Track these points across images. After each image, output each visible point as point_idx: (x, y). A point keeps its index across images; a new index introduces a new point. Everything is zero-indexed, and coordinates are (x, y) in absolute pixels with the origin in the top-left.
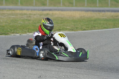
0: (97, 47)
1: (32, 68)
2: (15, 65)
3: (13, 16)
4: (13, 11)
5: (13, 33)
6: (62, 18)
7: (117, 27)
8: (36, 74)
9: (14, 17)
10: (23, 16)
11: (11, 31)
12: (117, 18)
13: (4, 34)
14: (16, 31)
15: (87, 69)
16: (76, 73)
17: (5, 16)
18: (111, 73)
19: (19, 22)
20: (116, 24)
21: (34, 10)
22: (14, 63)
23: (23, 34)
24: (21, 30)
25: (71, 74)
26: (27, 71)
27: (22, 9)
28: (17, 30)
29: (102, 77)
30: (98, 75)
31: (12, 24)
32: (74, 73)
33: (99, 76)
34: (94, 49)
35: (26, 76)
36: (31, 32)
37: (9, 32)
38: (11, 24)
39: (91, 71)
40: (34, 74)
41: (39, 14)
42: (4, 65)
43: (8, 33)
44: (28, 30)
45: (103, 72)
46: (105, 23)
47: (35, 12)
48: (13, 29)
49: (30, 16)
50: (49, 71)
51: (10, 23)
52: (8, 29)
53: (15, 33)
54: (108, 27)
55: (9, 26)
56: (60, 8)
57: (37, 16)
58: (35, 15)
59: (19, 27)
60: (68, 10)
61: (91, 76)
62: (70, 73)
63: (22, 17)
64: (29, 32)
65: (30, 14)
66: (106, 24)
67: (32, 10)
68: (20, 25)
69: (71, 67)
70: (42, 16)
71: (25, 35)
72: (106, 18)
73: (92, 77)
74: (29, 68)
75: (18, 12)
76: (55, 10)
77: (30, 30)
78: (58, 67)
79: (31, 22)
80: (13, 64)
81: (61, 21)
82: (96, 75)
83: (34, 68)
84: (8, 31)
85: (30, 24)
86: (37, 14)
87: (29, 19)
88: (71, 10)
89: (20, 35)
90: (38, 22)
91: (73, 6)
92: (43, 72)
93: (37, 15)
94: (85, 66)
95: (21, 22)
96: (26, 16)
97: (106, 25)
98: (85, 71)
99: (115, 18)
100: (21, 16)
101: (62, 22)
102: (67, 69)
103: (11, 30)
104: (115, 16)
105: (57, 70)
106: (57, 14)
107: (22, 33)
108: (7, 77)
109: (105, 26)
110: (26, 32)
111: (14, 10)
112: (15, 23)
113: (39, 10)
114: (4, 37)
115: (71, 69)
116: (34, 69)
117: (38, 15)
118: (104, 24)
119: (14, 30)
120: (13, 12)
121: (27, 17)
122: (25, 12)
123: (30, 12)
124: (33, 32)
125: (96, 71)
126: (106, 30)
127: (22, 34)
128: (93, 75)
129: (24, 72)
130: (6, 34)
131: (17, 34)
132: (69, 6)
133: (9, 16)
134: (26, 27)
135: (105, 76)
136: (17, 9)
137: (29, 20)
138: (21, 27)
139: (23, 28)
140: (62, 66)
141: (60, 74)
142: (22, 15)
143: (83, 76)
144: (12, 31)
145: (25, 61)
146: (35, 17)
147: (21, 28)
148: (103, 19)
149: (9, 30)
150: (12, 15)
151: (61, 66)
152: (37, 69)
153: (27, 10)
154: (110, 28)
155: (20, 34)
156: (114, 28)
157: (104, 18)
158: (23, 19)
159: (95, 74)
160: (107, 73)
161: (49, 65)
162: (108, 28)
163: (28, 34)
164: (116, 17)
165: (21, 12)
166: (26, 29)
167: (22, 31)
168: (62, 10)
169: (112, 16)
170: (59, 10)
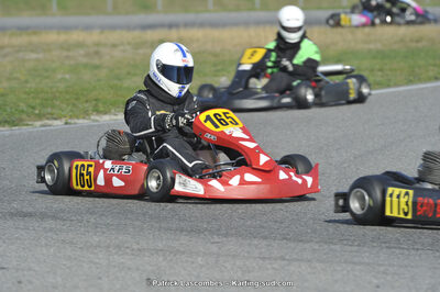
0: (355, 158)
1: (118, 247)
2: (55, 236)
3: (34, 56)
4: (35, 33)
5: (40, 117)
6: (216, 55)
7: (420, 80)
8: (138, 269)
9: (40, 56)
10: (71, 54)
11: (31, 110)
12: (420, 45)
13: (6, 122)
14: (49, 110)
15: (326, 243)
16: (283, 259)
17: (5, 56)
18: (413, 252)
19: (59, 76)
20: (417, 70)
21: (113, 28)
22: (51, 230)
23: (78, 118)
24: (68, 105)
25: (268, 262)
26: (101, 256)
27: (67, 29)
28: (53, 107)
29: (382, 269)
30: (367, 261)
31: (32, 85)
32: (276, 259)
33: (368, 264)
34: (345, 165)
35: (100, 278)
36: (106, 113)
37: (24, 116)
38: (29, 85)
39: (337, 247)
40: (129, 269)
41: (129, 44)
42: (17, 238)
43: (21, 120)
44: (94, 102)
45: (385, 250)
46: (377, 67)
47: (114, 37)
48: (38, 101)
49: (97, 53)
50: (183, 253)
51: (26, 82)
52: (22, 104)
53: (48, 119)
54: (390, 80)
55: (25, 93)
56: (205, 16)
57: (124, 51)
58: (114, 46)
59: (61, 93)
60: (235, 24)
61: (339, 268)
62: (264, 259)
63: (67, 57)
64: (99, 112)
65: (98, 44)
66: (381, 70)
67: (103, 28)
68: (62, 86)
69: (265, 238)
70: (141, 51)
71: (86, 121)
72: (379, 46)
73: (345, 272)
74: (108, 247)
75: (52, 37)
76: (187, 25)
77: (100, 105)
78: (216, 239)
79: (103, 73)
80: (49, 234)
81: (215, 65)
82: (360, 263)
83: (129, 245)
84: (23, 111)
85: (99, 80)
86: (122, 44)
87: (96, 61)
88: (247, 24)
89: (66, 123)
90: (129, 73)
91: (252, 9)
92: (161, 259)
93: (122, 48)
94: (314, 231)
95: (67, 76)
96: (82, 52)
97: (380, 73)
98: (317, 247)
99: (414, 45)
100: (65, 53)
101: (219, 68)
102: (250, 245)
103: (33, 108)
104: (411, 41)
105: (214, 248)
106: (198, 40)
107: (71, 117)
108: (30, 282)
109: (378, 79)
110: (86, 114)
111: (35, 30)
112: (47, 80)
113: (129, 28)
114: (7, 133)
115: (265, 242)
116: (128, 251)
117: (128, 47)
118: (372, 70)
119: (44, 105)
120: (35, 39)
121: (87, 55)
122: (76, 36)
123: (95, 36)
124: (113, 111)
125: (356, 248)
126: (382, 94)
127: (72, 121)
128: (345, 262)
129: (91, 262)
130: (13, 123)
131: (56, 119)
132: (238, 9)
133: (21, 54)
134: (85, 93)
135: (394, 265)
136: (49, 28)
137: (97, 67)
138: (67, 92)
139: (76, 99)
140: (232, 235)
141: (227, 265)
142: (68, 50)
143: (309, 270)
144: (37, 112)
145: (92, 220)
146: (117, 53)
147: (68, 97)
148: (370, 51)
149: (23, 106)
150: (32, 51)
151: (226, 235)
152: (139, 250)
153: (88, 28)
154: (396, 85)
155: (64, 120)
156: (410, 82)
157: (372, 46)
158: (72, 62)
159: (356, 260)
160: (397, 251)
161: (182, 231)
162: (389, 86)
163: (97, 118)
164: (417, 41)
165: (63, 37)
166: (87, 101)
167: (71, 111)
168: (214, 25)
169: (402, 40)
170: (202, 25)
